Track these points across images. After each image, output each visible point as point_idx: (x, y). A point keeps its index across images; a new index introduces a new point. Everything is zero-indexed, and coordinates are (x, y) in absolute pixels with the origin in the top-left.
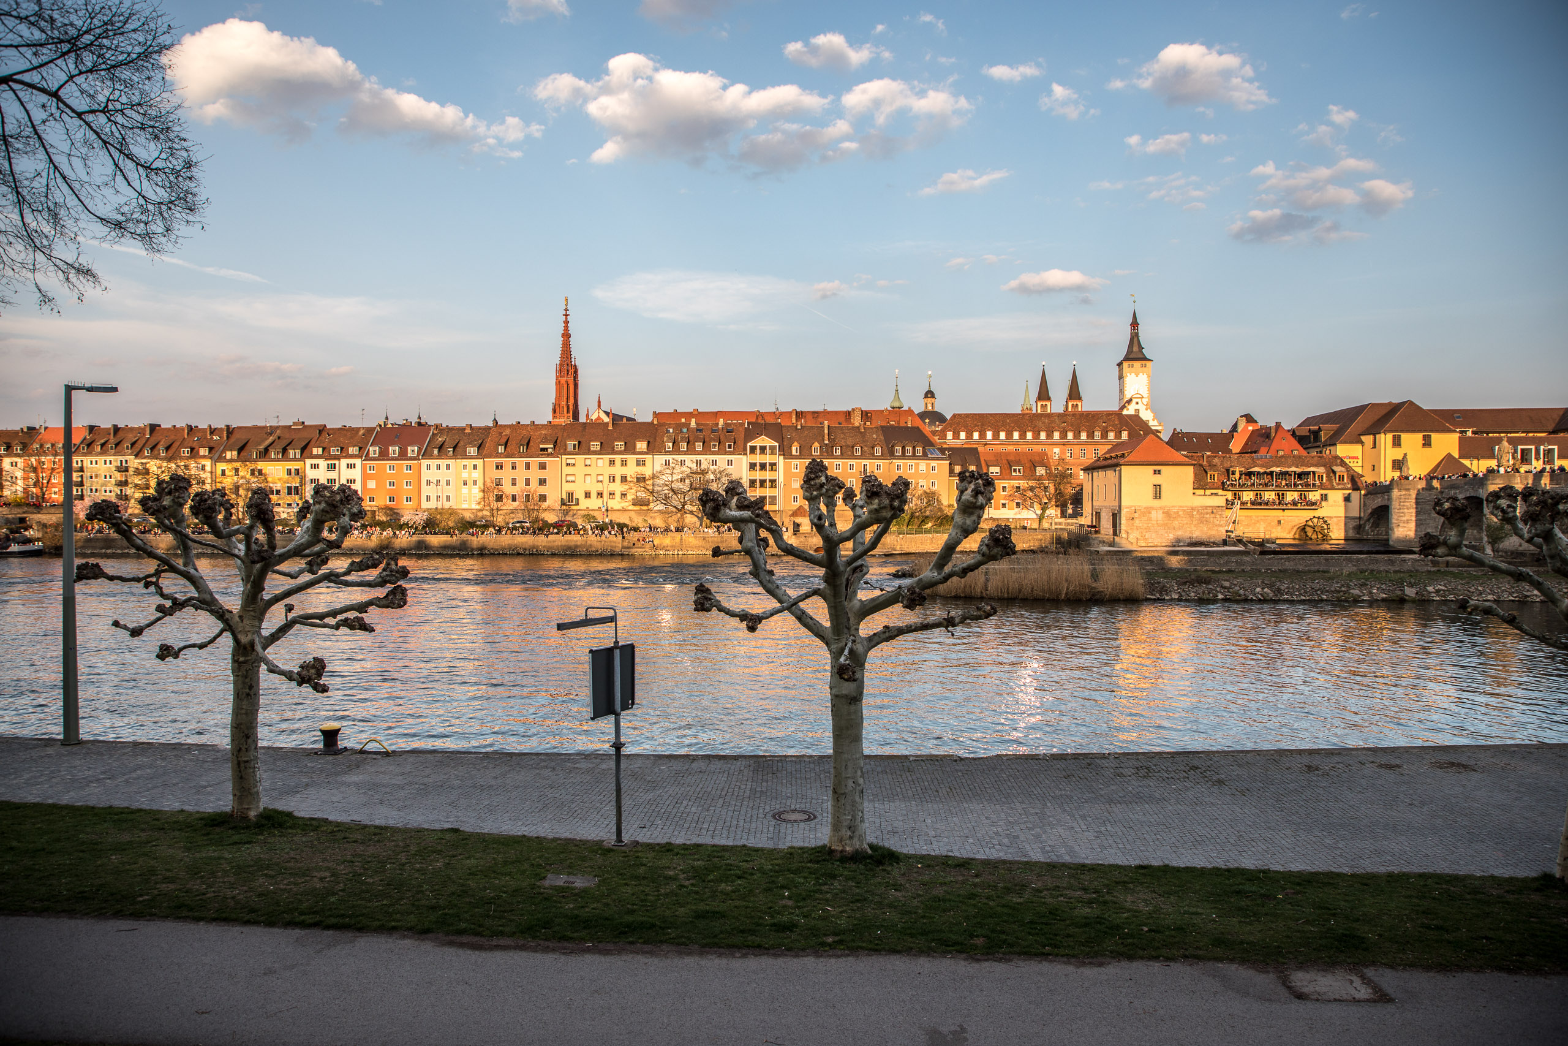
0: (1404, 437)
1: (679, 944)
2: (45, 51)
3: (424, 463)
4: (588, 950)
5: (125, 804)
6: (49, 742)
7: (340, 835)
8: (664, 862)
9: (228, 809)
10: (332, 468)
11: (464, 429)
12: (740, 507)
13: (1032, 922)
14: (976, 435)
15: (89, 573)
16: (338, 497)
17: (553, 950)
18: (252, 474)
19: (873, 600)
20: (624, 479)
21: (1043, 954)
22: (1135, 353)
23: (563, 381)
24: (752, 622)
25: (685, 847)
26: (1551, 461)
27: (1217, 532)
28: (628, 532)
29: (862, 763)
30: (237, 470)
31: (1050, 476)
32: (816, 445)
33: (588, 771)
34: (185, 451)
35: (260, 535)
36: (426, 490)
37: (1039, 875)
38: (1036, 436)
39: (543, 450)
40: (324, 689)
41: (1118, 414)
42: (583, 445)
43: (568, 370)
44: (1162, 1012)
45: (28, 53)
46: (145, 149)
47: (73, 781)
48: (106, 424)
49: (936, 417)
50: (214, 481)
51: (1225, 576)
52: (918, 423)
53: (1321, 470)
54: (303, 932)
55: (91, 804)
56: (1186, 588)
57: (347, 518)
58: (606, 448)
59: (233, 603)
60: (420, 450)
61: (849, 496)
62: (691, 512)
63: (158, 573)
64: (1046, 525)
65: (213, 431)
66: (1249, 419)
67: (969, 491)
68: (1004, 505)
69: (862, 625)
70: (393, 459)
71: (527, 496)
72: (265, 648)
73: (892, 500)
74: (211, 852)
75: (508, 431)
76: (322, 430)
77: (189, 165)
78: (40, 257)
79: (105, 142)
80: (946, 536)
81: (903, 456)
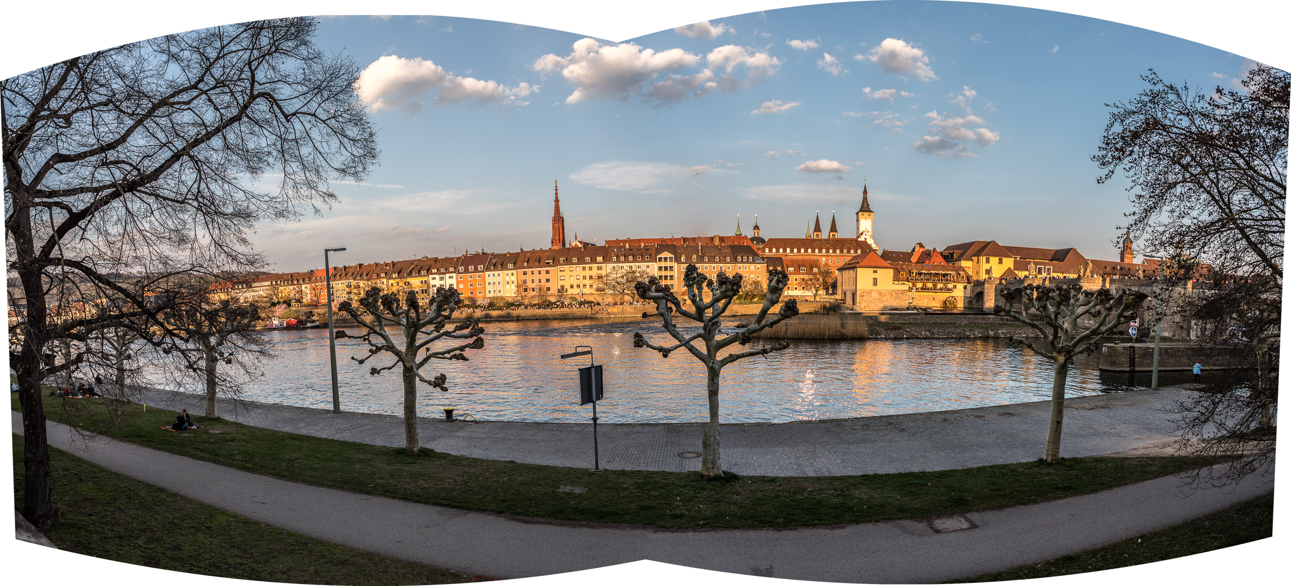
0: (991, 258)
1: (631, 523)
2: (308, 95)
3: (487, 273)
4: (584, 526)
5: (360, 442)
6: (327, 411)
7: (456, 462)
8: (621, 480)
9: (404, 446)
10: (442, 279)
11: (506, 254)
12: (657, 291)
13: (808, 508)
14: (781, 250)
15: (340, 335)
16: (448, 294)
17: (566, 525)
18: (405, 284)
19: (723, 340)
20: (591, 277)
21: (813, 525)
22: (865, 208)
23: (556, 226)
24: (665, 352)
25: (632, 472)
26: (1049, 274)
27: (904, 303)
28: (594, 306)
29: (718, 428)
30: (398, 283)
31: (820, 273)
32: (695, 256)
33: (579, 432)
34: (375, 276)
35: (413, 314)
36: (488, 288)
37: (812, 484)
38: (813, 251)
39: (547, 263)
40: (446, 390)
41: (856, 240)
42: (569, 260)
43: (558, 220)
44: (872, 548)
45: (302, 98)
46: (352, 131)
47: (339, 429)
48: (341, 266)
49: (760, 240)
50: (388, 289)
51: (908, 326)
52: (750, 243)
53: (953, 273)
54: (442, 509)
55: (346, 440)
56: (888, 332)
57: (453, 304)
58: (581, 261)
59: (403, 348)
60: (484, 267)
61: (710, 283)
62: (628, 294)
63: (369, 334)
64: (818, 299)
65: (386, 265)
66: (921, 245)
67: (774, 281)
68: (796, 288)
69: (718, 354)
70: (471, 272)
71: (540, 288)
72: (417, 369)
73: (733, 286)
74: (398, 466)
75: (529, 255)
76: (436, 260)
77: (371, 135)
78: (313, 192)
79: (335, 132)
80: (762, 305)
81: (742, 262)
